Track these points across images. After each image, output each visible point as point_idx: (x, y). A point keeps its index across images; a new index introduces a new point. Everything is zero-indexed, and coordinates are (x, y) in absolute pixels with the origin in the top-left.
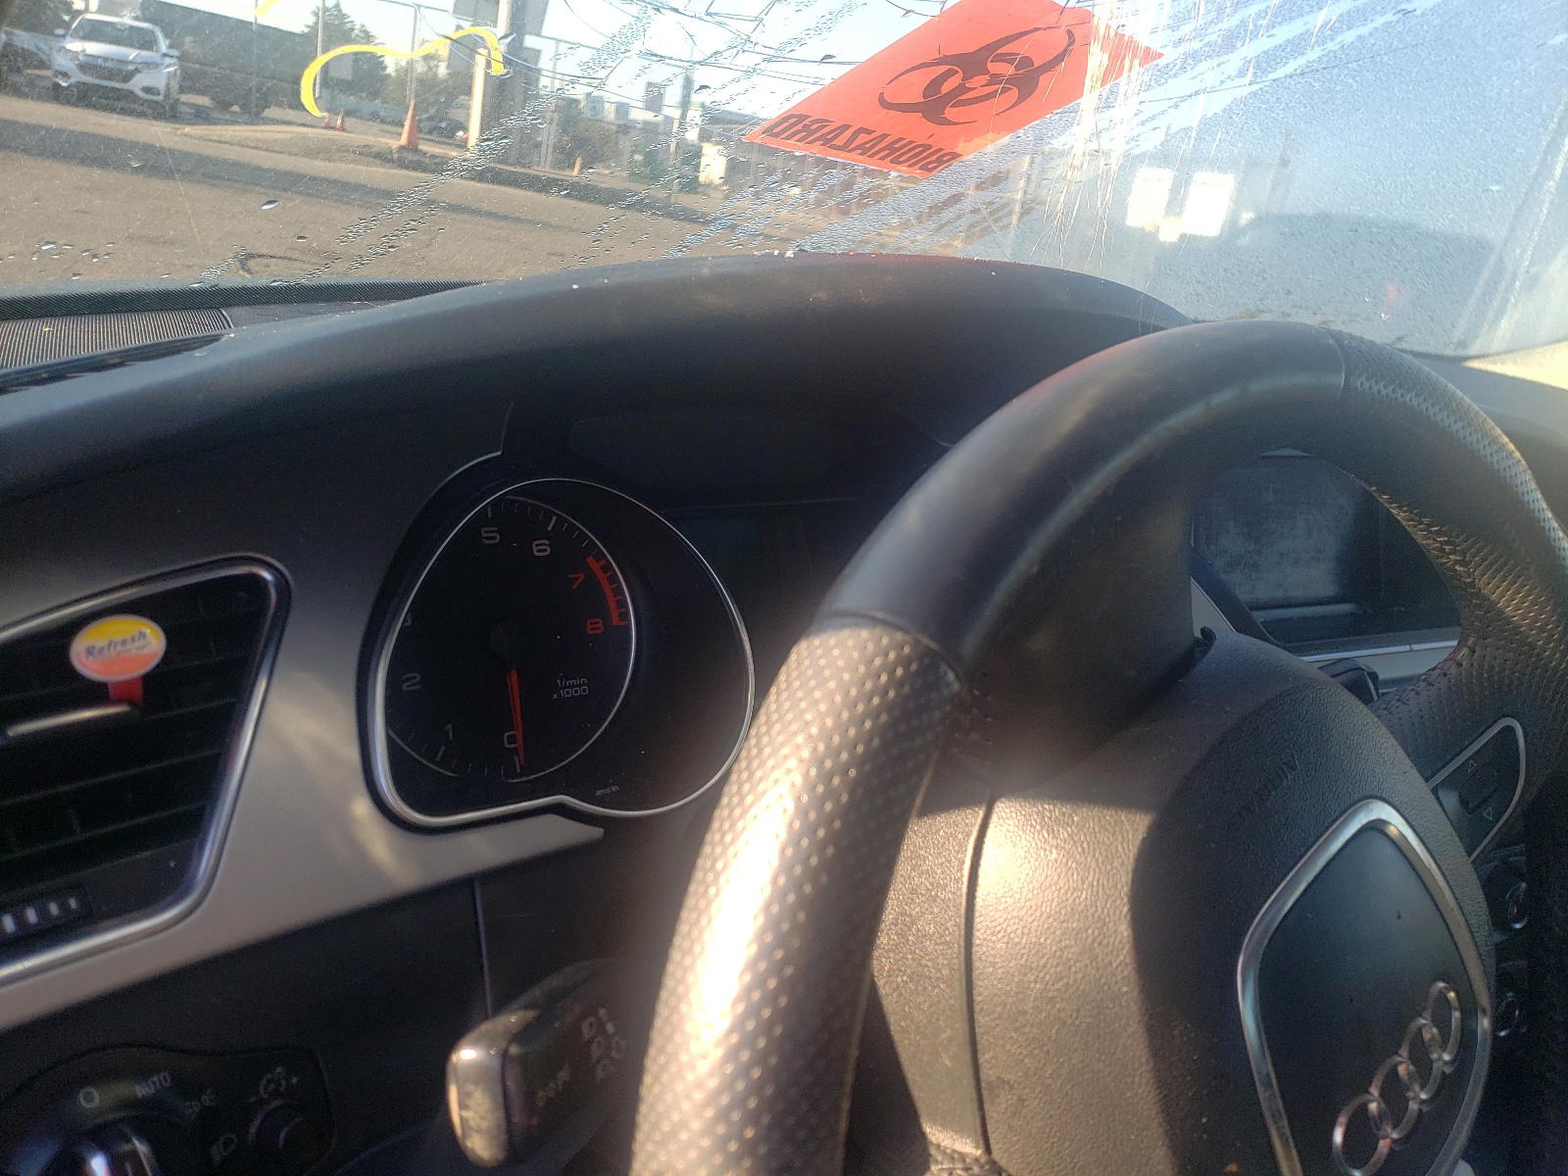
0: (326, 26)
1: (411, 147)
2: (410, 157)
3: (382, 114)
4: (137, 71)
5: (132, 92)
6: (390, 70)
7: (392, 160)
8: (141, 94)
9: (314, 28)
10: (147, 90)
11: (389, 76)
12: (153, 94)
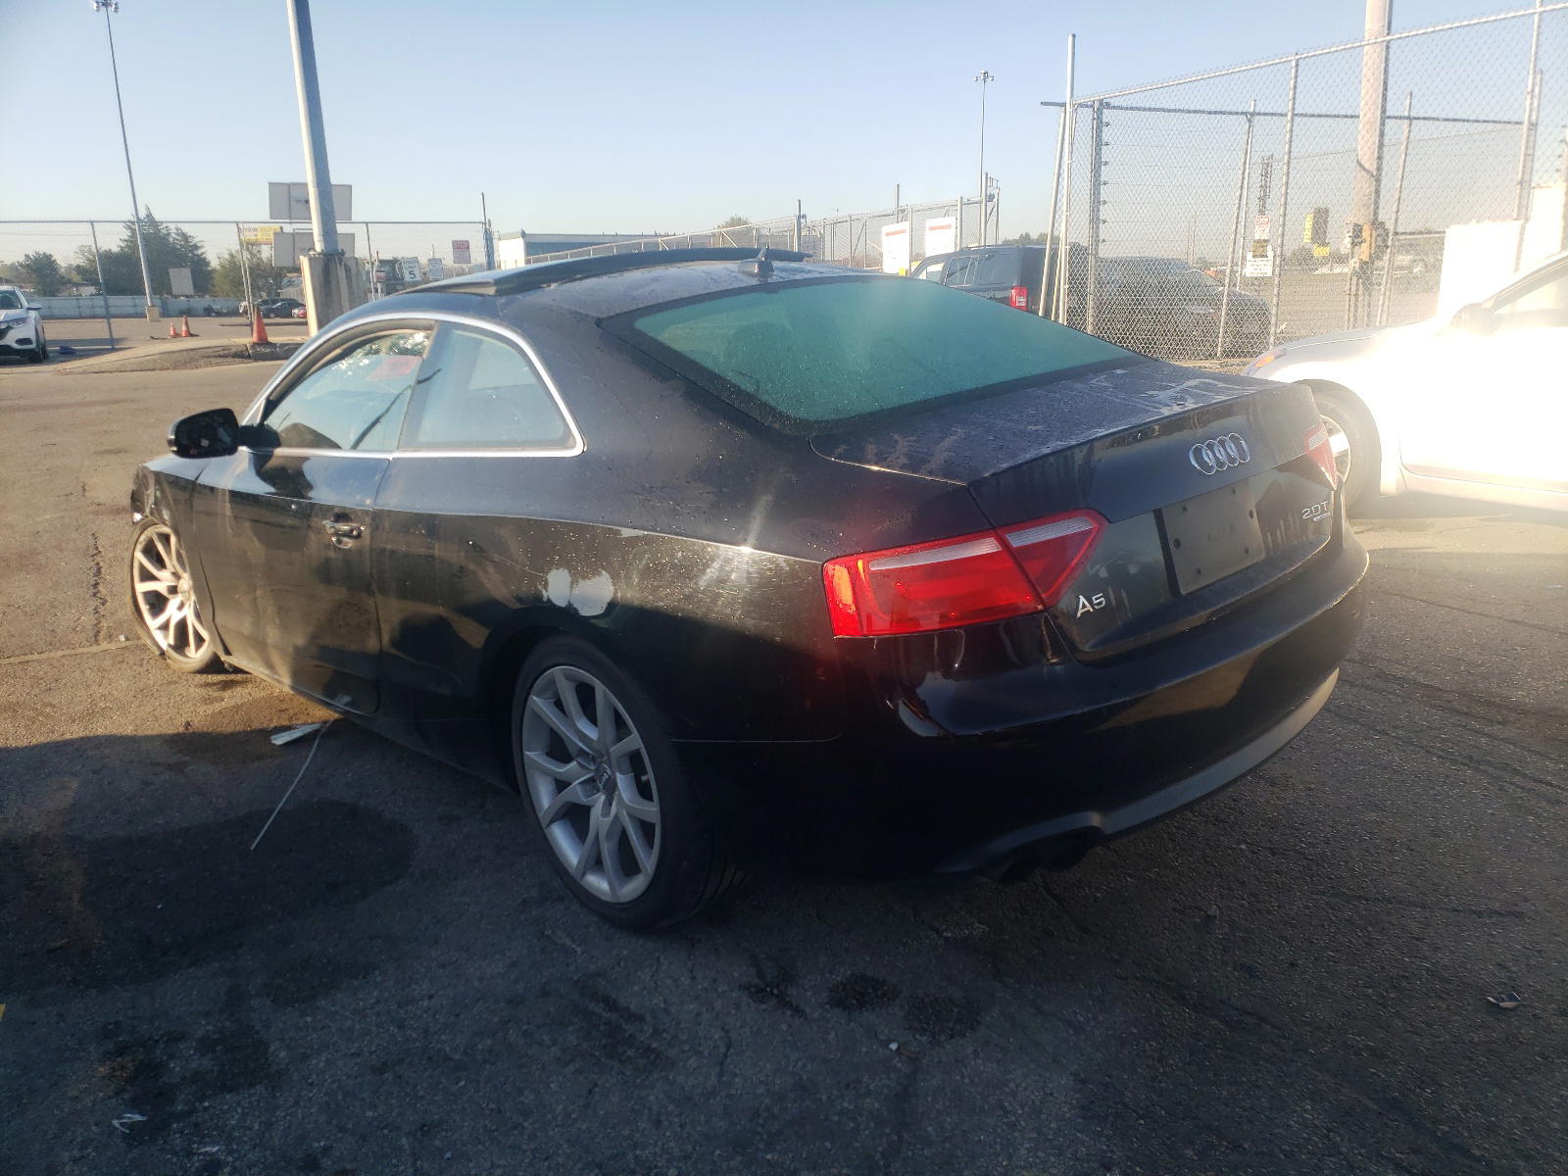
0: (144, 237)
1: (263, 341)
2: (262, 350)
3: (216, 307)
4: (9, 328)
5: (8, 346)
6: (214, 263)
7: (249, 357)
8: (16, 346)
9: (131, 242)
10: (20, 341)
11: (214, 271)
12: (27, 344)
